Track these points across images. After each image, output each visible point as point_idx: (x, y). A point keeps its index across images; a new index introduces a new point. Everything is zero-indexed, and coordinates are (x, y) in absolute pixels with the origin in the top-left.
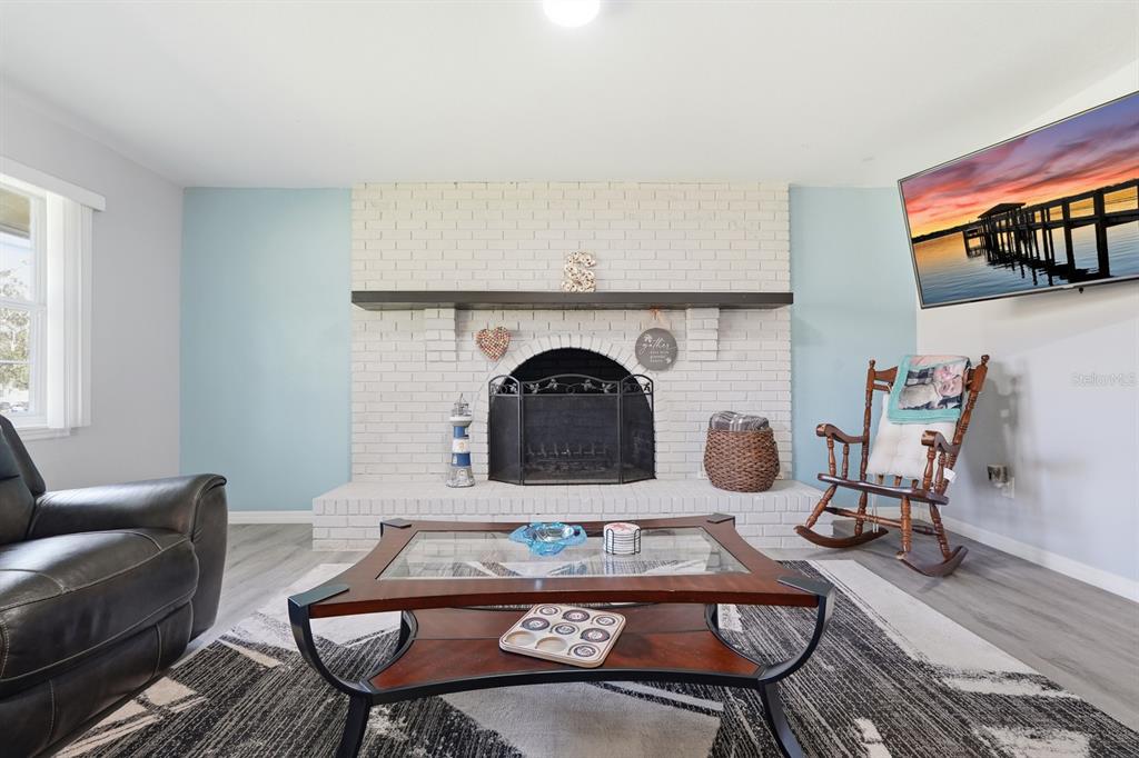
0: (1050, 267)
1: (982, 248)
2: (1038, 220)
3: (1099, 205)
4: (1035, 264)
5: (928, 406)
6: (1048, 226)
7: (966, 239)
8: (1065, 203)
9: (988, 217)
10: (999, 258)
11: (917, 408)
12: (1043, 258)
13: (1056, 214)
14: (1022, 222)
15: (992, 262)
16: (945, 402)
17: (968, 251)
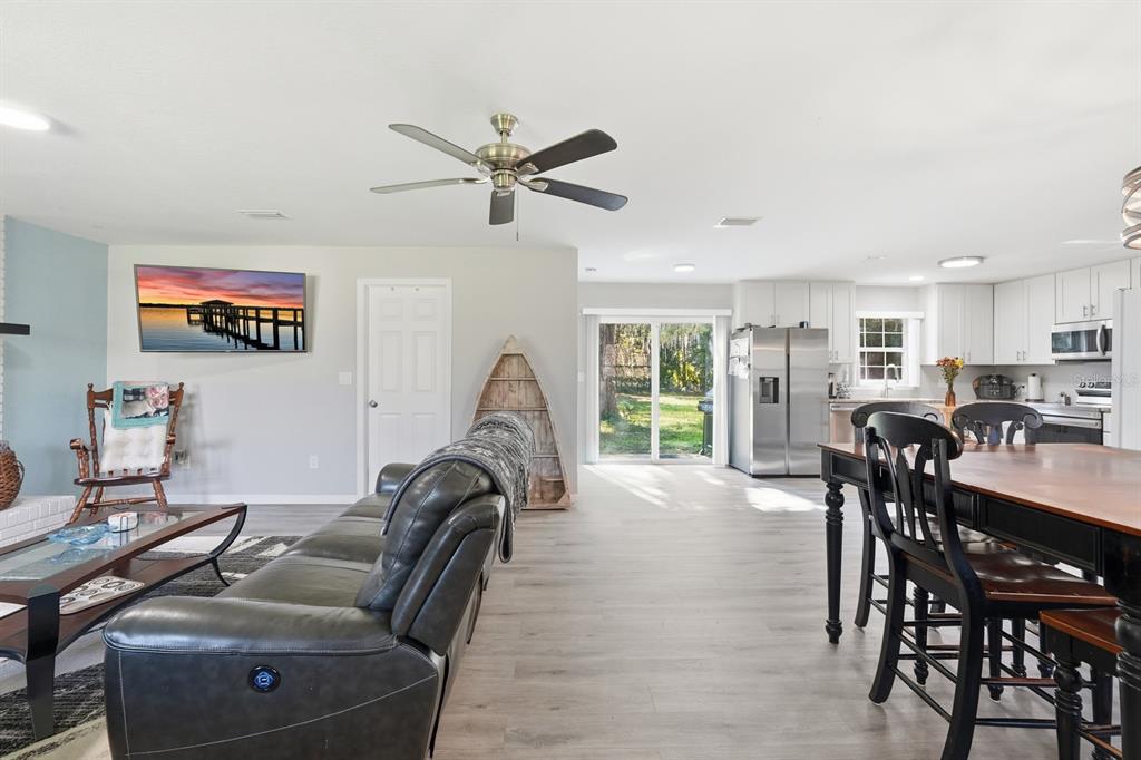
0: (246, 339)
1: (200, 321)
2: (241, 314)
3: (275, 315)
4: (237, 336)
5: (146, 415)
6: (246, 318)
7: (189, 314)
8: (257, 309)
9: (207, 305)
10: (211, 328)
11: (137, 417)
12: (242, 334)
13: (252, 313)
14: (232, 314)
15: (207, 331)
16: (158, 412)
17: (190, 321)
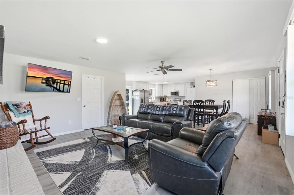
0: (56, 89)
1: (45, 82)
2: (56, 81)
3: (64, 82)
4: (54, 88)
6: (57, 83)
7: (42, 80)
9: (48, 78)
10: (48, 85)
12: (56, 87)
13: (59, 81)
14: (54, 81)
15: (46, 85)
17: (42, 82)
